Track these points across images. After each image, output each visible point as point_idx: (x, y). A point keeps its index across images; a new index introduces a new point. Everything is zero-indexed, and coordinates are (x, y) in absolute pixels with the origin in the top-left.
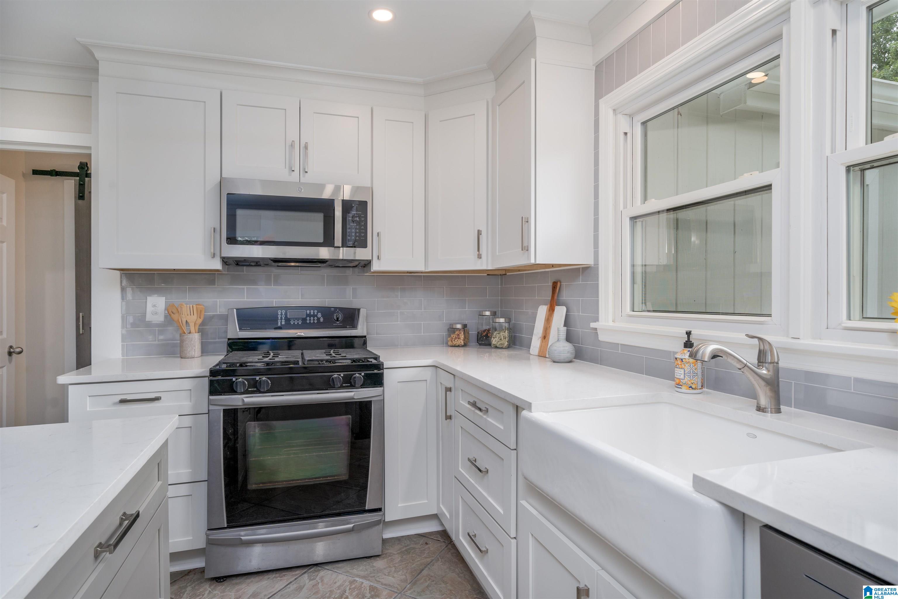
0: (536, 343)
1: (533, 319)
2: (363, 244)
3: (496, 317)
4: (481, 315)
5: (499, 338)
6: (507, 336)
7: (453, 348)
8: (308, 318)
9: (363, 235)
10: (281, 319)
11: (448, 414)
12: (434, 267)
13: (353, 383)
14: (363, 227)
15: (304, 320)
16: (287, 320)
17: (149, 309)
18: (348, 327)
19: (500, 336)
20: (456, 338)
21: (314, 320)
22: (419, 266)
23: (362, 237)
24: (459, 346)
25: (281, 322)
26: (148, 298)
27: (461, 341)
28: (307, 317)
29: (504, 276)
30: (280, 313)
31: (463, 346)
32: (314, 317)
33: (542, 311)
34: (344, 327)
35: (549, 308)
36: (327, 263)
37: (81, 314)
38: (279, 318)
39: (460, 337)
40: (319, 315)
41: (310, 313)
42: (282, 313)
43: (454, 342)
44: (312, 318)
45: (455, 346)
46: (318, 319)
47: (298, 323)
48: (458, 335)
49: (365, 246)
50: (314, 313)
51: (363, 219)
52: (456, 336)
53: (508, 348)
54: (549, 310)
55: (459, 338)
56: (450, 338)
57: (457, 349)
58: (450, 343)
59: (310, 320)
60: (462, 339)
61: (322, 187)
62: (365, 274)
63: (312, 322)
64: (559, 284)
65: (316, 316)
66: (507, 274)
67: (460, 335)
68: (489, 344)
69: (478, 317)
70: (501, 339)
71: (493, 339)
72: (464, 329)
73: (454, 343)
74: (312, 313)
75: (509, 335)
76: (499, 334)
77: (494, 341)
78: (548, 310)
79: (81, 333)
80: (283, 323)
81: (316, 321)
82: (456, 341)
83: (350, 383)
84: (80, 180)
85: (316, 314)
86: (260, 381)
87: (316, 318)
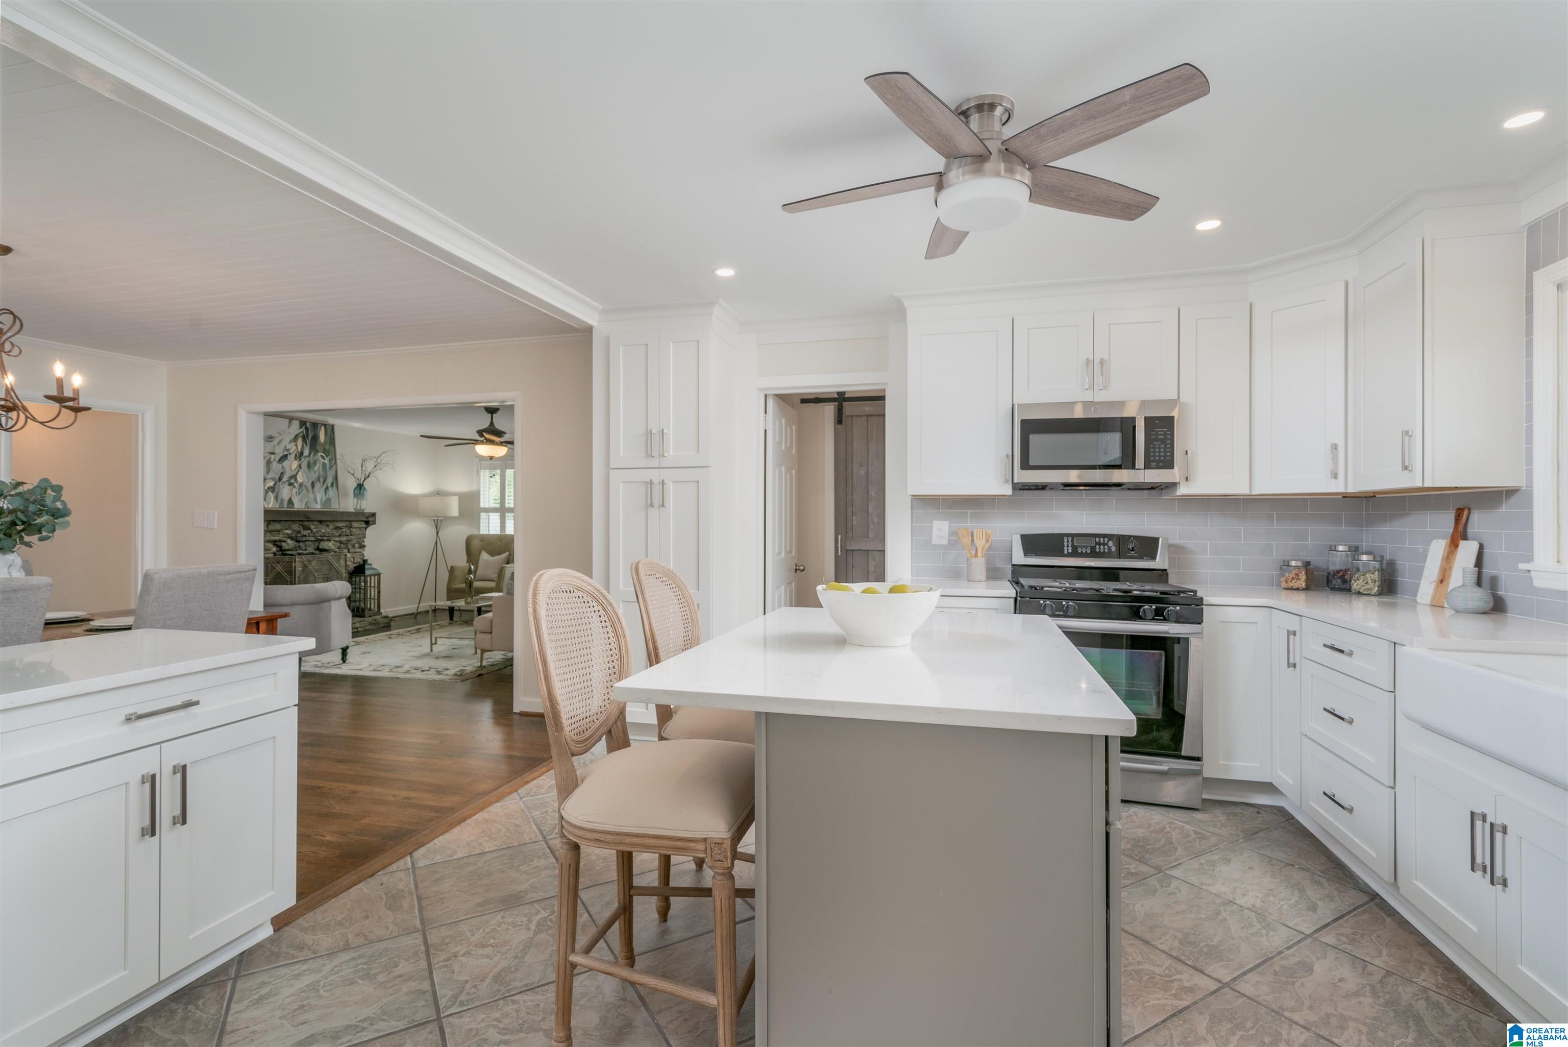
0: (1426, 590)
1: (1423, 557)
2: (1168, 464)
3: (1358, 553)
4: (1333, 549)
5: (1364, 580)
6: (1377, 579)
7: (1290, 592)
8: (1098, 547)
9: (1169, 454)
10: (1068, 546)
11: (1291, 661)
12: (1262, 488)
13: (1166, 617)
14: (1168, 446)
15: (1093, 548)
16: (1075, 548)
17: (935, 532)
18: (1145, 558)
19: (1366, 578)
20: (1293, 579)
21: (1104, 549)
22: (1240, 488)
23: (1169, 456)
24: (1298, 589)
25: (1068, 550)
26: (934, 522)
27: (1302, 582)
28: (1096, 545)
29: (1371, 498)
30: (1066, 540)
31: (1303, 589)
32: (1104, 546)
33: (1438, 547)
34: (1140, 557)
35: (1448, 543)
36: (1123, 487)
37: (840, 536)
38: (1066, 546)
39: (1300, 577)
40: (1111, 544)
41: (1100, 541)
42: (1068, 540)
43: (1290, 583)
44: (1102, 547)
45: (1292, 589)
46: (1109, 548)
47: (1086, 552)
48: (1297, 575)
49: (1172, 467)
50: (1104, 541)
51: (1169, 437)
52: (1294, 576)
53: (1379, 595)
54: (1450, 546)
55: (1298, 579)
56: (1284, 579)
57: (1295, 592)
58: (1284, 585)
59: (1100, 548)
60: (1303, 580)
61: (1121, 404)
62: (1164, 497)
63: (1102, 550)
64: (1466, 512)
65: (1107, 544)
66: (1377, 496)
67: (1300, 575)
68: (1349, 590)
69: (1329, 553)
70: (1367, 583)
71: (1353, 582)
72: (1306, 567)
73: (1291, 585)
74: (1102, 542)
75: (1382, 579)
76: (1363, 575)
77: (1355, 586)
78: (1448, 546)
79: (840, 554)
80: (1070, 551)
81: (1106, 550)
82: (1293, 582)
83: (1162, 615)
84: (838, 405)
85: (1106, 542)
86: (1068, 606)
87: (1106, 547)
